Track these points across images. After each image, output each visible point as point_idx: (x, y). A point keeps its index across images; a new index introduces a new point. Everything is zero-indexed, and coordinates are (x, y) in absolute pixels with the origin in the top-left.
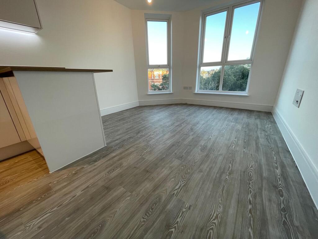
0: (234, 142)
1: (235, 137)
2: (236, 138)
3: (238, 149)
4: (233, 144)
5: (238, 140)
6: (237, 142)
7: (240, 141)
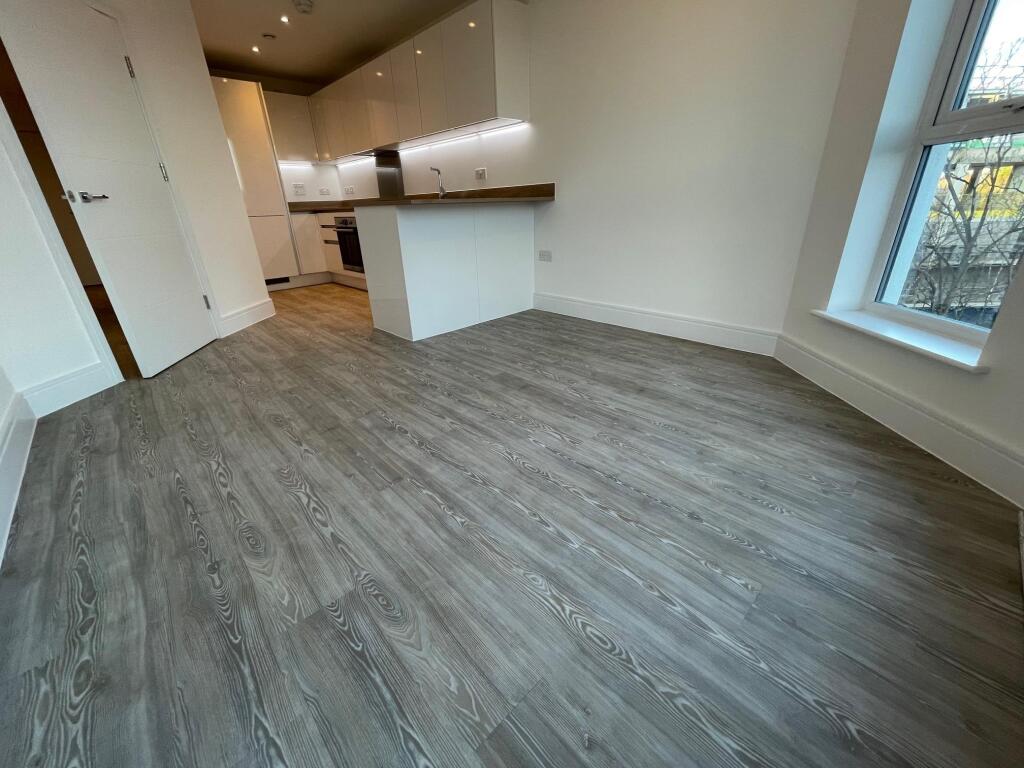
0: (222, 479)
1: (234, 498)
2: (230, 496)
3: (198, 468)
4: (221, 470)
5: (216, 496)
6: (214, 485)
7: (205, 493)
